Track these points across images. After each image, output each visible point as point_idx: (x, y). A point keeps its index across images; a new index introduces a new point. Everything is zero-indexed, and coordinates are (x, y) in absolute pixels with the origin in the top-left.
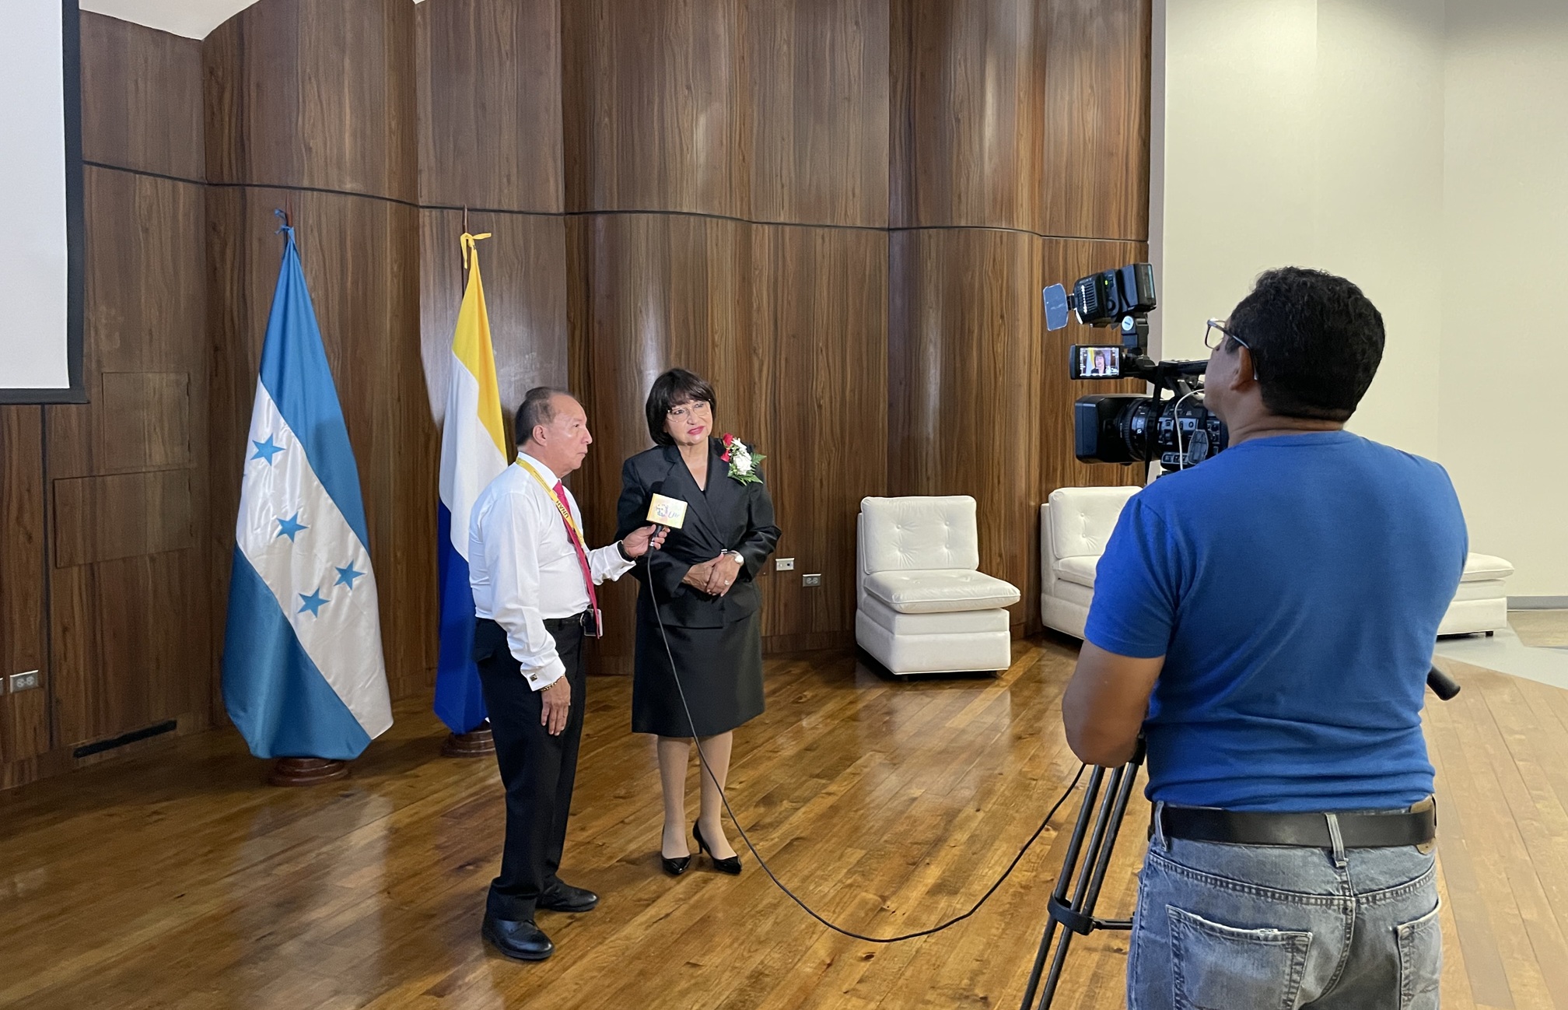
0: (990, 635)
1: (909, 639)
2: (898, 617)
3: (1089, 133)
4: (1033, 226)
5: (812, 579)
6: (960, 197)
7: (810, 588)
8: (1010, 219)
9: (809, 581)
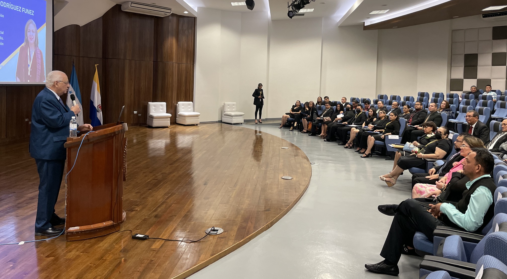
0: (167, 121)
1: (155, 122)
2: (154, 119)
3: (185, 48)
4: (176, 62)
5: (140, 115)
6: (164, 57)
7: (139, 116)
8: (172, 61)
9: (139, 115)
